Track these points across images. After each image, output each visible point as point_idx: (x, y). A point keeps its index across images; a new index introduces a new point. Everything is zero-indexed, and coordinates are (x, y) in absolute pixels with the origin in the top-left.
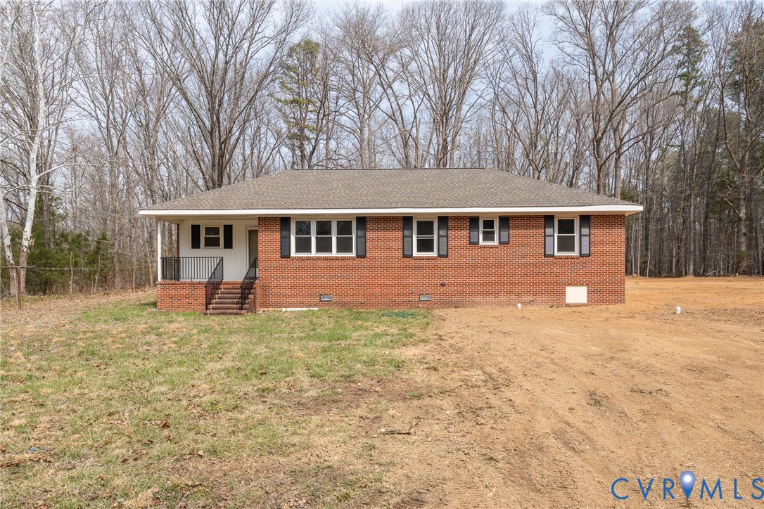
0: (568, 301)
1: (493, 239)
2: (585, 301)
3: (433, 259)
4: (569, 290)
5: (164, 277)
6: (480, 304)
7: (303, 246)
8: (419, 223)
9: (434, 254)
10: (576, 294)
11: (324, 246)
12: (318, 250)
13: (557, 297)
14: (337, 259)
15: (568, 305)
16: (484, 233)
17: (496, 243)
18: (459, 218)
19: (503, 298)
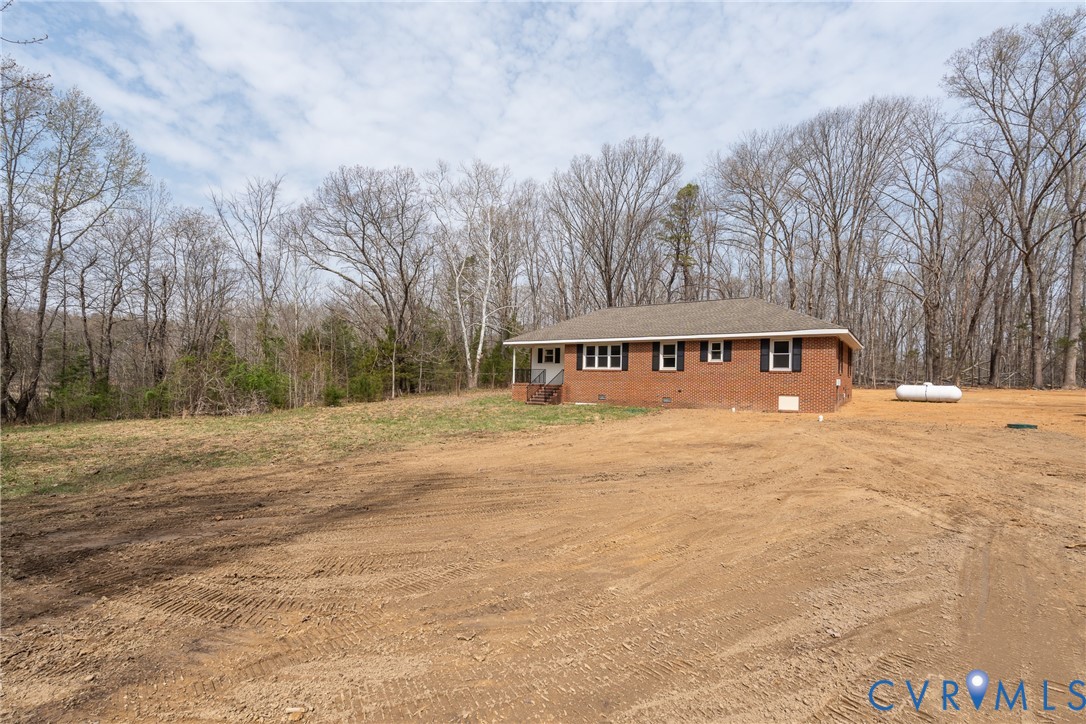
0: (780, 408)
1: (719, 358)
2: (796, 408)
3: (674, 372)
4: (782, 399)
5: (516, 381)
6: (707, 406)
7: (590, 363)
8: (665, 346)
9: (675, 369)
10: (789, 403)
11: (603, 363)
12: (600, 365)
13: (772, 405)
14: (610, 371)
15: (780, 412)
16: (713, 353)
17: (721, 360)
18: (693, 342)
19: (725, 402)
